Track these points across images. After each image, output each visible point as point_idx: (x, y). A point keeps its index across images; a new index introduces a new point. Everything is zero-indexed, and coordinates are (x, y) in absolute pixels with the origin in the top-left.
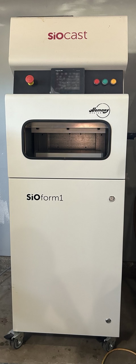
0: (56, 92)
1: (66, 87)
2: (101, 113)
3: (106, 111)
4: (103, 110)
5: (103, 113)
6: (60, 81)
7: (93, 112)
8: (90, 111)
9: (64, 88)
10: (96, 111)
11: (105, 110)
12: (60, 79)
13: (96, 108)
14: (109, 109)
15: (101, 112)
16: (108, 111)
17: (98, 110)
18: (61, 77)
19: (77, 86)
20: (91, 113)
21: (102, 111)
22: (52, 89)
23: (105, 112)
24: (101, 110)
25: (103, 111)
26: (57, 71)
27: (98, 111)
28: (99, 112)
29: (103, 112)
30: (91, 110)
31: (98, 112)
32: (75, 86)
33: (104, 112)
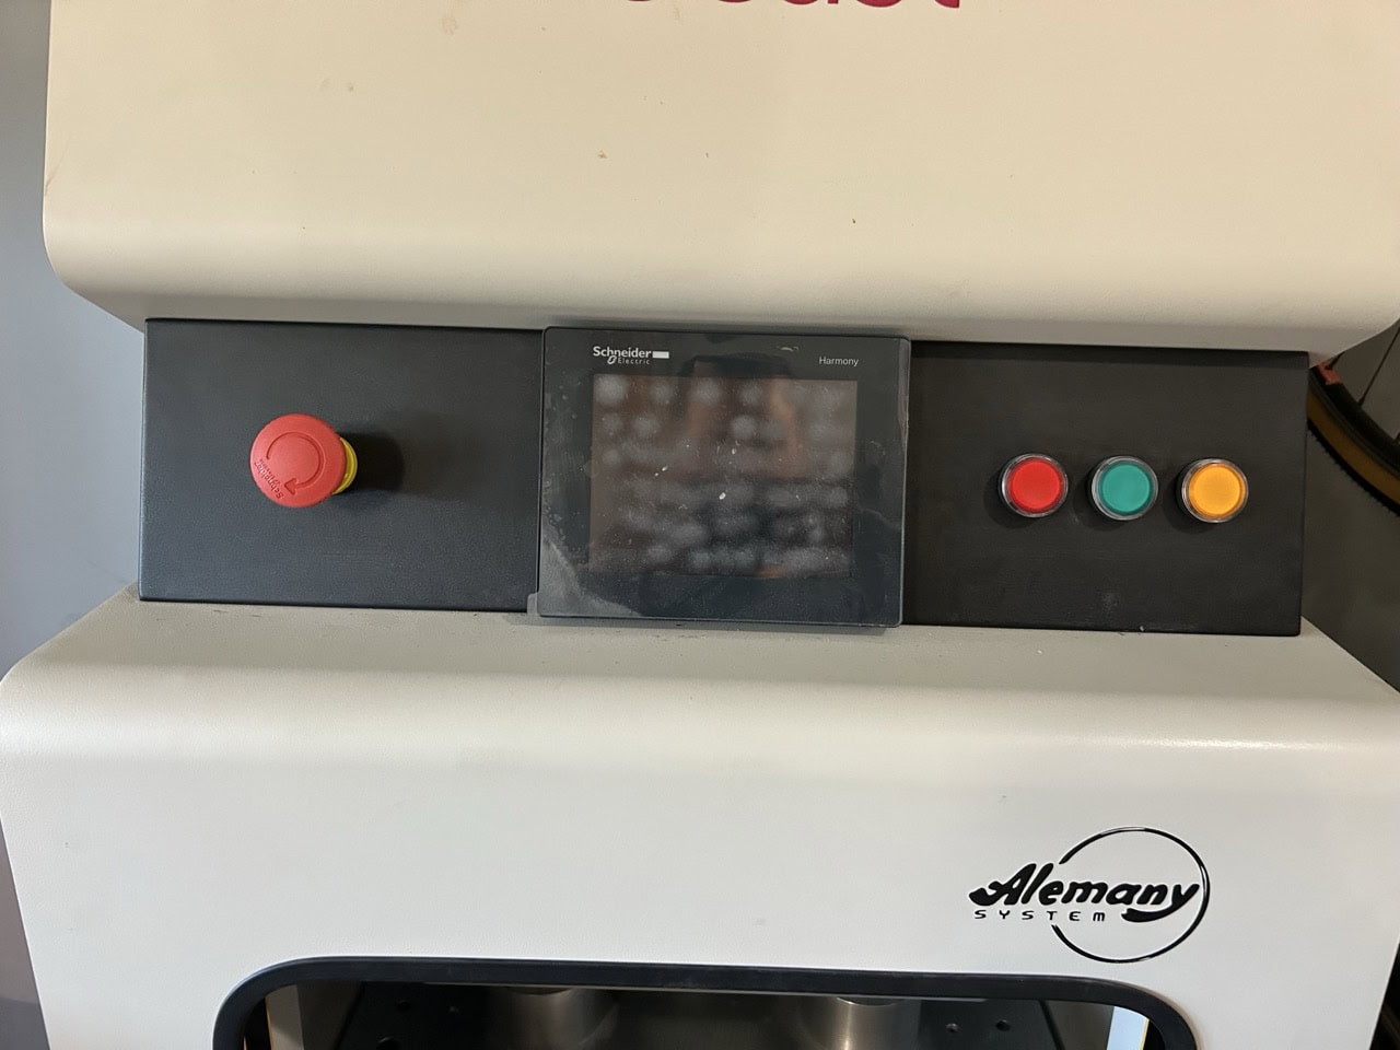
0: (599, 605)
1: (713, 541)
2: (1100, 916)
3: (1158, 901)
4: (1132, 890)
5: (1132, 916)
6: (646, 470)
7: (1019, 907)
8: (980, 897)
9: (684, 553)
10: (1045, 900)
11: (1150, 890)
12: (642, 455)
13: (1048, 869)
14: (1194, 888)
15: (1103, 905)
16: (1180, 899)
17: (1074, 886)
18: (646, 425)
19: (818, 534)
20: (993, 911)
21: (1112, 900)
22: (553, 557)
23: (1148, 908)
24: (1102, 887)
25: (1127, 900)
26: (613, 355)
27: (1067, 900)
28: (1089, 907)
29: (1123, 908)
30: (994, 886)
31: (1074, 905)
32: (799, 540)
33: (1135, 906)
